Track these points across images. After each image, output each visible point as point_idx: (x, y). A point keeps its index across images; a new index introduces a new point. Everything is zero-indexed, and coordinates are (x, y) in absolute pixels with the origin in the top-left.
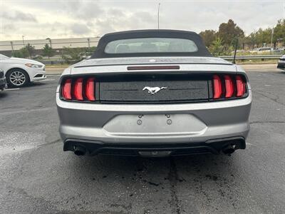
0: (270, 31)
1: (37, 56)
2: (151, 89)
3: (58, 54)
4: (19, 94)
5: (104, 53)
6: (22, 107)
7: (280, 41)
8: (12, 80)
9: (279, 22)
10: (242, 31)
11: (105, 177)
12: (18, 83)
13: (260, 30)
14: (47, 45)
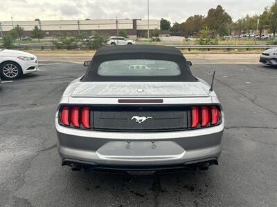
0: (257, 17)
1: (26, 37)
2: (138, 118)
3: (47, 36)
4: (13, 88)
5: (97, 75)
6: (16, 105)
7: (267, 28)
8: (6, 72)
9: (266, 9)
10: (230, 17)
11: (98, 187)
12: (11, 75)
13: (247, 17)
14: (36, 27)
